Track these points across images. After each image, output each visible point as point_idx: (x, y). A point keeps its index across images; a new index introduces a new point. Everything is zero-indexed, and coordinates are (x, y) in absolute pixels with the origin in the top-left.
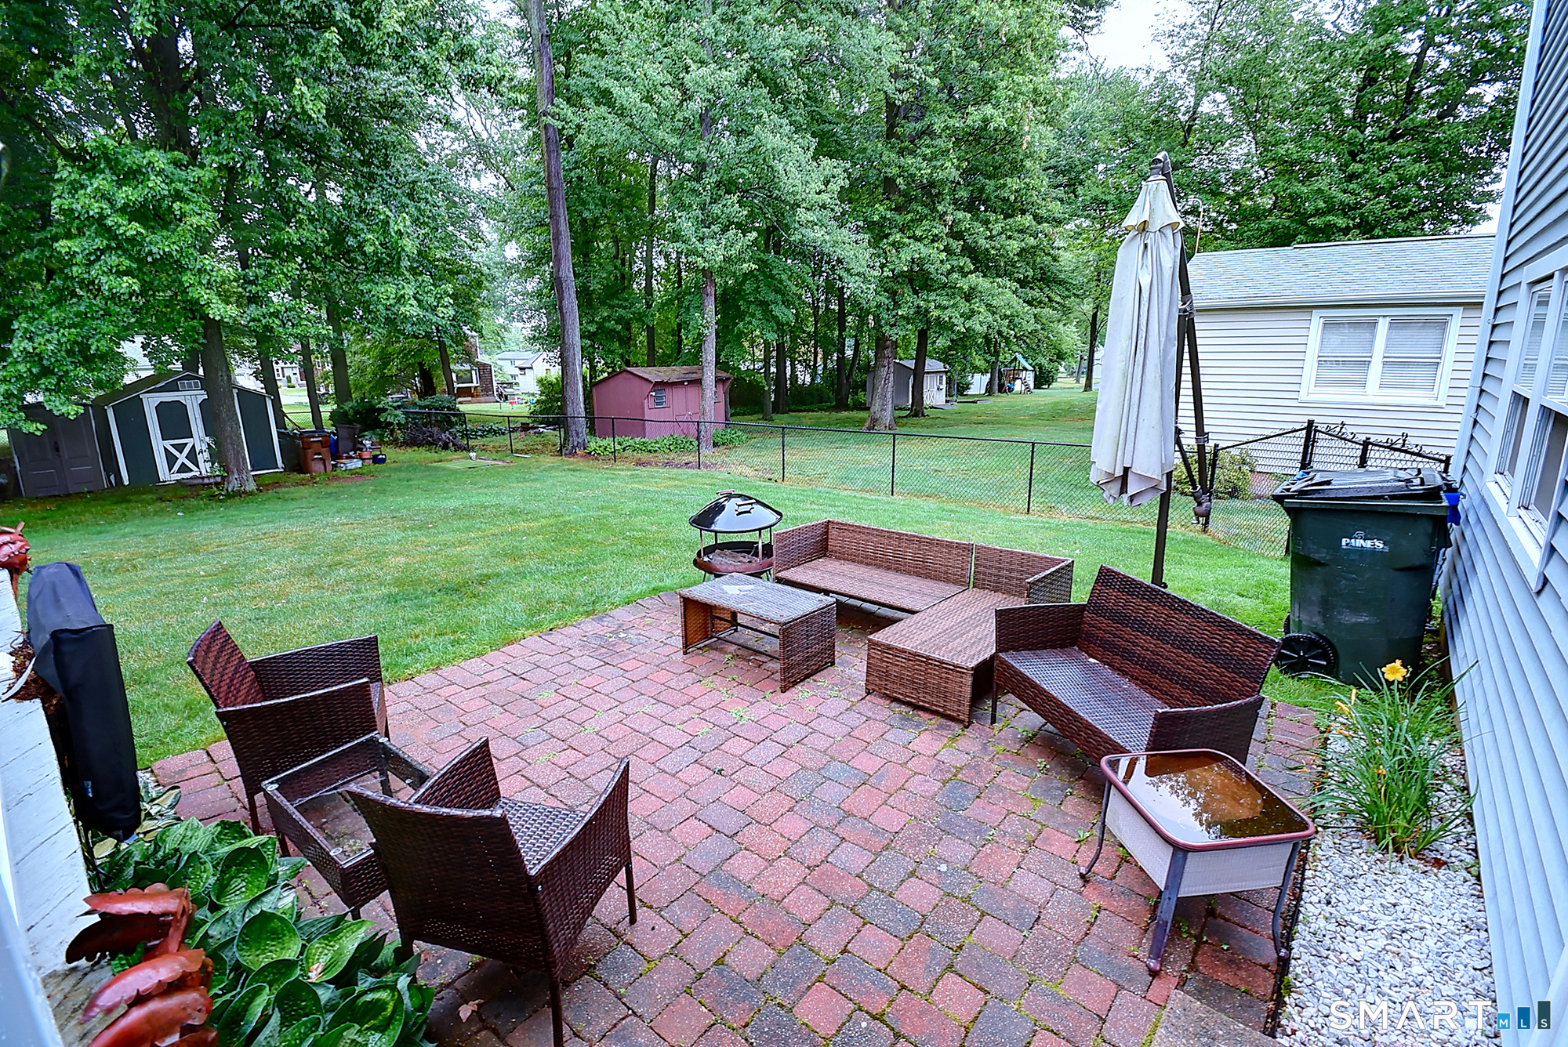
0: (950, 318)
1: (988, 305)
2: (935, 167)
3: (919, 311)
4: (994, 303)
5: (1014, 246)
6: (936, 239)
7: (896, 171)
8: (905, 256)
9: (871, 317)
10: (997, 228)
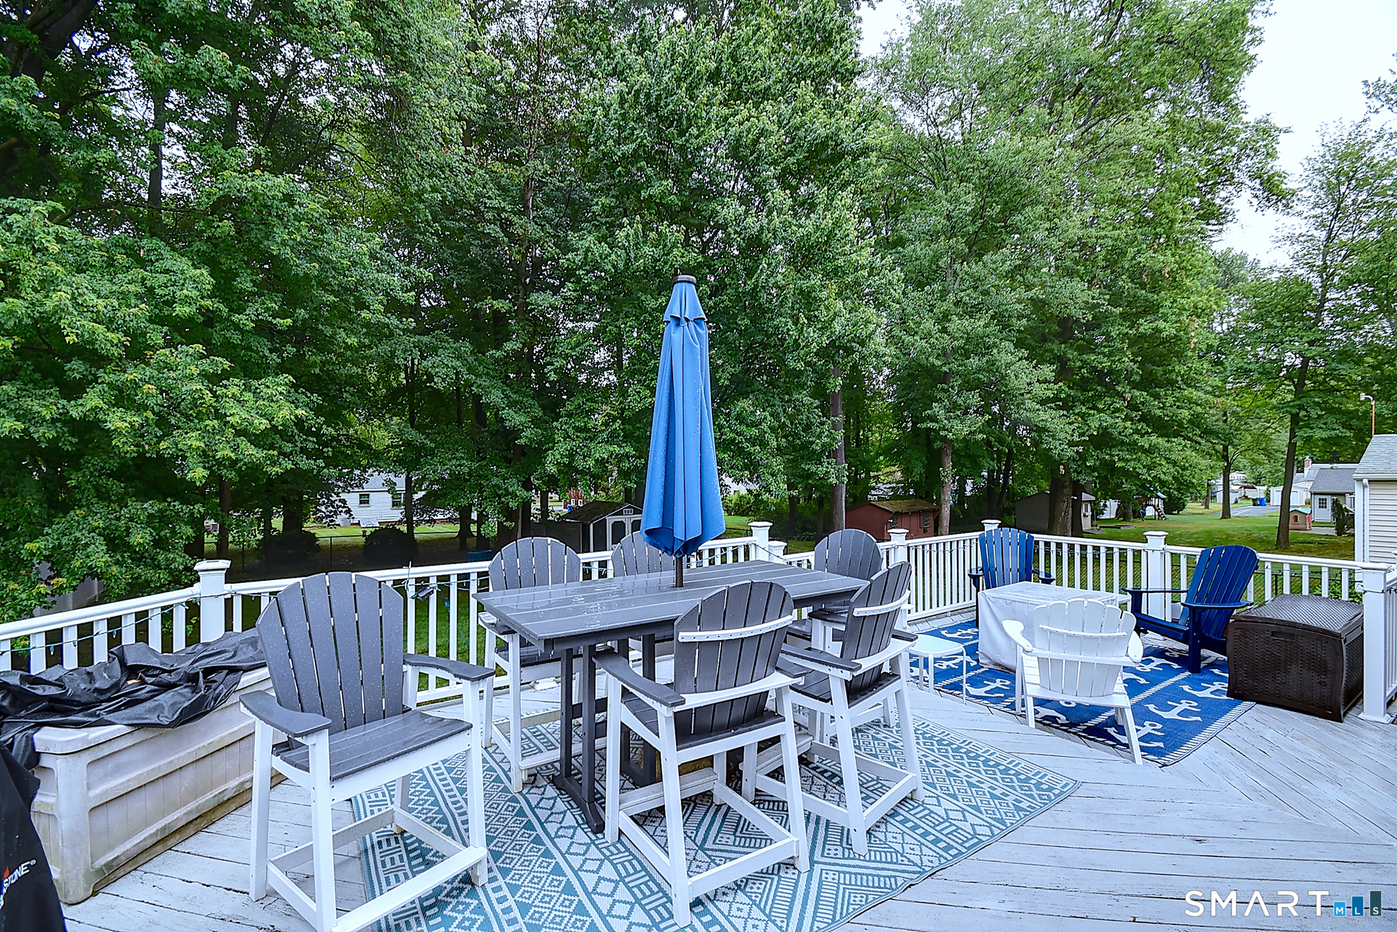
0: (1135, 468)
1: (1166, 458)
2: (1113, 361)
3: (1104, 463)
4: (1173, 457)
5: (1185, 414)
6: (1117, 410)
7: (1079, 364)
8: (1094, 424)
9: (1062, 467)
10: (1170, 400)
